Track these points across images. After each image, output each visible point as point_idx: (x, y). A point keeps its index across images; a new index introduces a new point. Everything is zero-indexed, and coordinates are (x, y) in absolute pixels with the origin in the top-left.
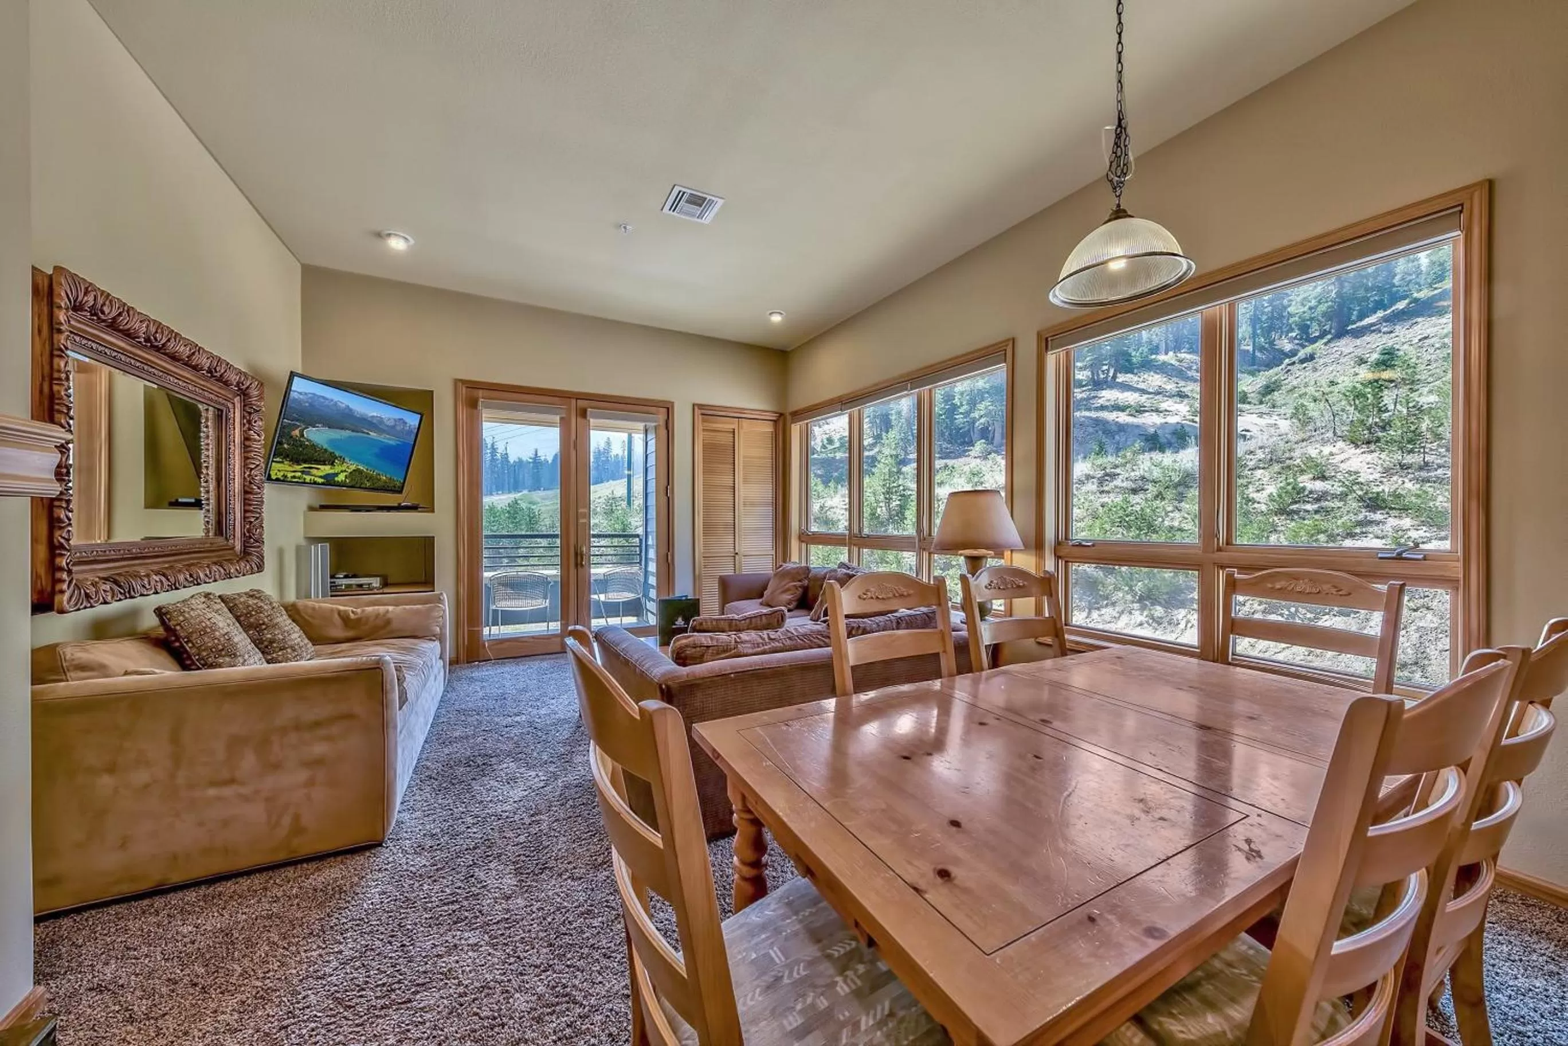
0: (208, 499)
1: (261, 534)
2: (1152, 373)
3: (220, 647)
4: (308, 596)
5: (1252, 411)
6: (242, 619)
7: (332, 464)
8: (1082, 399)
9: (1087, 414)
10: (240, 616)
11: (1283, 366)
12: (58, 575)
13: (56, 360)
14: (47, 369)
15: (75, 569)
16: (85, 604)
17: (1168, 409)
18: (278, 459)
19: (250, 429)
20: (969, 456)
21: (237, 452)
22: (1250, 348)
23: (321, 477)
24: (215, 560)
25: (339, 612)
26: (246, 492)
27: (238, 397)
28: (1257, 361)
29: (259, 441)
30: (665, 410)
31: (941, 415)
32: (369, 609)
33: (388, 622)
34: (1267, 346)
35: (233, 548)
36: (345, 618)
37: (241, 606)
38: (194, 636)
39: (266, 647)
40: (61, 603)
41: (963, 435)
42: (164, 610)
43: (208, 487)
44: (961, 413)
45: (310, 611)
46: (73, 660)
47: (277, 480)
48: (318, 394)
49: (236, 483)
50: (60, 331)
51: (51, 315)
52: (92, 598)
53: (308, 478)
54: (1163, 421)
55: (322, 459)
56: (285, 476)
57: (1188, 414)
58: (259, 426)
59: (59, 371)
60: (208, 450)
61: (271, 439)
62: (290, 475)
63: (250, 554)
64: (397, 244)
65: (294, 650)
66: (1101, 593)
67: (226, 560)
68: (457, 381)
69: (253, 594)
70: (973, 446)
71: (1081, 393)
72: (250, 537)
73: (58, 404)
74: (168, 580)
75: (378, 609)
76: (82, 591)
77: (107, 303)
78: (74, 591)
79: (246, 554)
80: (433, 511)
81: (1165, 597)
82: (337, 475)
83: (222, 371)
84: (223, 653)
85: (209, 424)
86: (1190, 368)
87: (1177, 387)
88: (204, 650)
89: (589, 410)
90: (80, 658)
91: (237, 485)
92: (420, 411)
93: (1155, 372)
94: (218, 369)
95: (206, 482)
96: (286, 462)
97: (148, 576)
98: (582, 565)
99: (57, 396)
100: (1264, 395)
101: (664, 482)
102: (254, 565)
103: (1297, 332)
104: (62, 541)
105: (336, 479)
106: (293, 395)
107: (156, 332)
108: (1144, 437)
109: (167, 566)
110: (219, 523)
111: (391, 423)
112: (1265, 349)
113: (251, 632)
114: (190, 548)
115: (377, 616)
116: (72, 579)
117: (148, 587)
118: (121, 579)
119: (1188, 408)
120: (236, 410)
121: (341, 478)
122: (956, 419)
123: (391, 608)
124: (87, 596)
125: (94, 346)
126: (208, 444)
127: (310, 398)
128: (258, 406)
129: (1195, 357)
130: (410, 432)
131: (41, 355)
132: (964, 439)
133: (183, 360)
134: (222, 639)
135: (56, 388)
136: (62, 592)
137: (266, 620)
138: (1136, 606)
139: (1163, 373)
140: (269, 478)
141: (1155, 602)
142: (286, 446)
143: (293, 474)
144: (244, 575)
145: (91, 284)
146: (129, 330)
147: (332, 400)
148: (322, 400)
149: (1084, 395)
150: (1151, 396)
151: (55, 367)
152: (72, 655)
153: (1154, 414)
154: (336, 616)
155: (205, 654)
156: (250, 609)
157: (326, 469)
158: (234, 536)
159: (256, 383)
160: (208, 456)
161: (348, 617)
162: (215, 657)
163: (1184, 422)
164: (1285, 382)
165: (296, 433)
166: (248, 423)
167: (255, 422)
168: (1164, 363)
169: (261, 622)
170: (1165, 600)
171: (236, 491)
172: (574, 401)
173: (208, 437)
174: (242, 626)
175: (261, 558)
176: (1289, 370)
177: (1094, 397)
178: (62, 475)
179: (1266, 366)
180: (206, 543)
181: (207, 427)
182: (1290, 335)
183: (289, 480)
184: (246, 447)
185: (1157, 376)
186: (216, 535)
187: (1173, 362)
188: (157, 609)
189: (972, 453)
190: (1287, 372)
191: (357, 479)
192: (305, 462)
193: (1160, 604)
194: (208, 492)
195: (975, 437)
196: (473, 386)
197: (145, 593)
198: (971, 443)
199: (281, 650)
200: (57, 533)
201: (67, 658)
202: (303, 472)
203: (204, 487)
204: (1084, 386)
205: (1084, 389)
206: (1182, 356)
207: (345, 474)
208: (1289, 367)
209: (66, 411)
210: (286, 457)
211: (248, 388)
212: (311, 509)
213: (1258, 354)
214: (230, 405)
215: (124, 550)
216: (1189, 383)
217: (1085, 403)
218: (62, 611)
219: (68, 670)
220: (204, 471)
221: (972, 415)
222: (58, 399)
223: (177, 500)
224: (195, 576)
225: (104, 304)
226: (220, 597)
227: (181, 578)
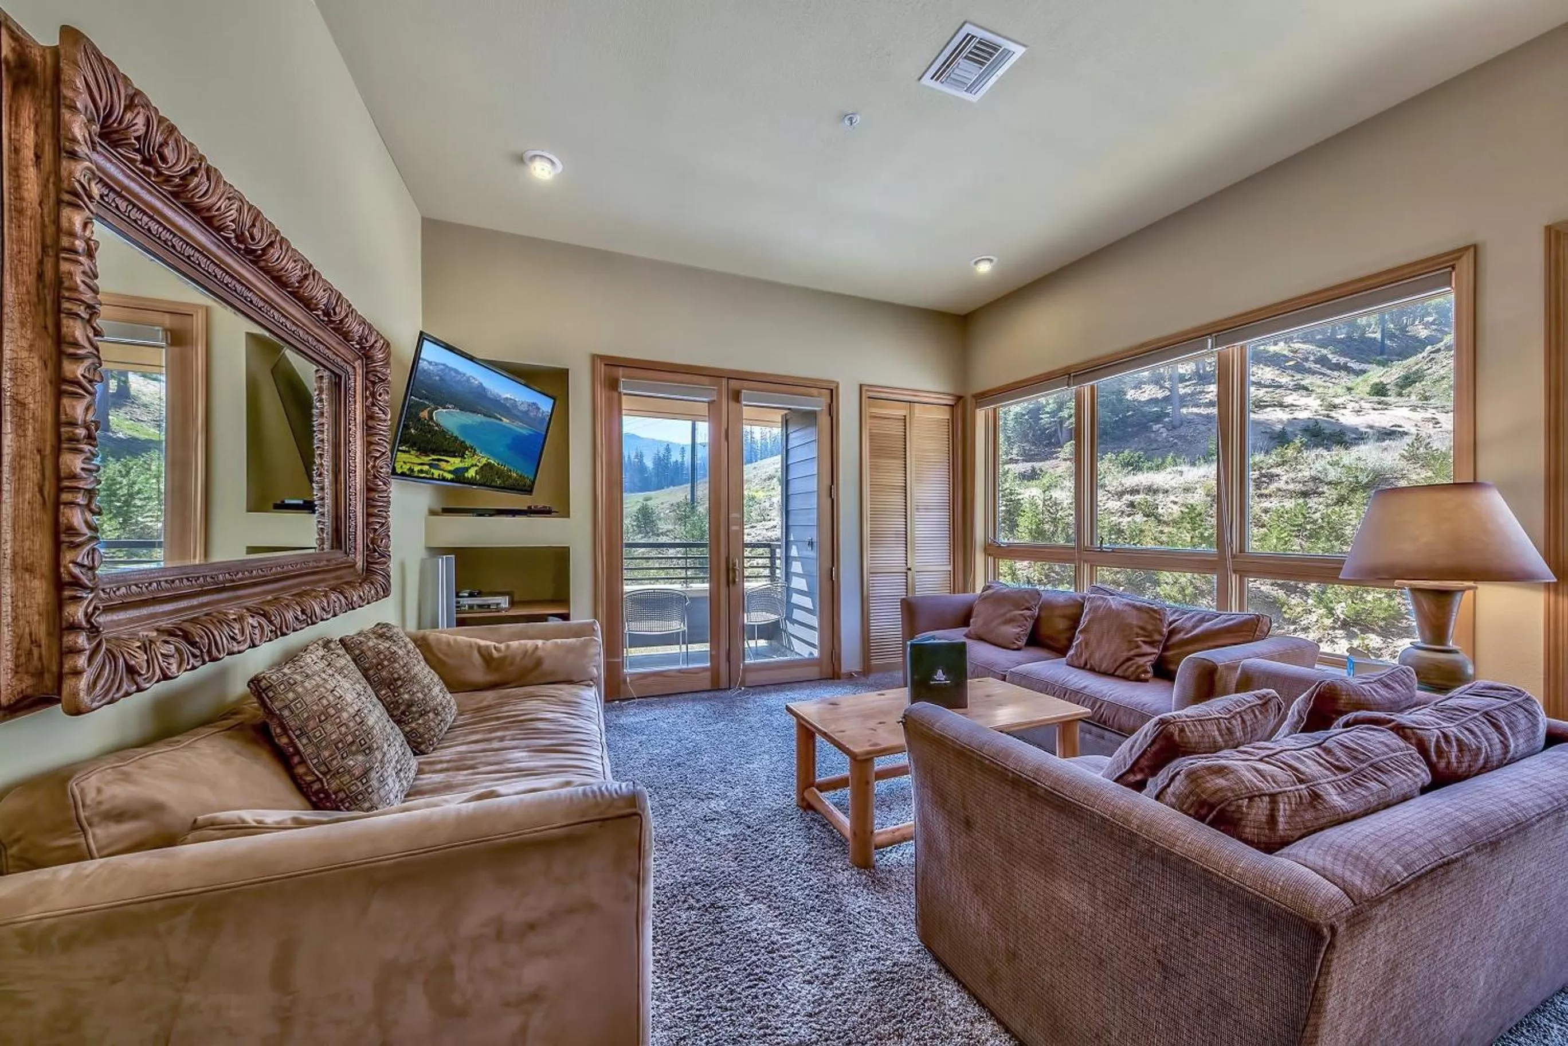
0: (322, 499)
1: (387, 547)
2: (1261, 366)
3: (350, 739)
4: (435, 625)
5: (1401, 404)
6: (371, 672)
7: (463, 456)
8: (1186, 395)
9: (1195, 410)
10: (369, 669)
11: (1425, 354)
12: (69, 639)
13: (66, 212)
14: (51, 229)
15: (102, 619)
16: (125, 687)
17: (1295, 403)
18: (403, 448)
19: (373, 404)
20: (1057, 458)
21: (359, 435)
22: (1378, 336)
23: (450, 472)
24: (333, 582)
25: (479, 648)
26: (369, 490)
27: (360, 361)
28: (1387, 351)
29: (385, 420)
30: (829, 391)
31: (1024, 415)
32: (514, 644)
33: (539, 662)
34: (1397, 333)
35: (353, 565)
36: (486, 657)
37: (369, 654)
38: (312, 724)
39: (403, 713)
40: (75, 694)
41: (1050, 436)
42: (263, 683)
43: (322, 482)
44: (1048, 413)
45: (444, 647)
46: (100, 803)
47: (403, 474)
48: (450, 365)
49: (358, 477)
50: (73, 155)
51: (57, 123)
52: (140, 675)
53: (436, 473)
54: (1290, 417)
55: (451, 449)
56: (411, 470)
57: (1320, 408)
58: (385, 401)
59: (72, 234)
60: (322, 432)
61: (397, 417)
62: (417, 468)
63: (375, 573)
64: (542, 171)
65: (437, 714)
66: (1286, 616)
67: (347, 583)
68: (594, 357)
69: (382, 632)
70: (1062, 447)
71: (1184, 388)
72: (375, 551)
73: (69, 299)
74: (271, 622)
75: (526, 645)
76: (121, 660)
77: (172, 143)
78: (104, 664)
79: (369, 571)
80: (568, 516)
81: (1382, 624)
82: (467, 469)
83: (343, 314)
84: (354, 748)
85: (324, 396)
86: (1307, 360)
87: (1293, 380)
88: (326, 748)
89: (743, 391)
90: (114, 797)
91: (358, 481)
92: (554, 395)
93: (1266, 365)
94: (338, 310)
95: (320, 475)
96: (413, 452)
97: (240, 619)
98: (734, 582)
99: (66, 284)
100: (1402, 387)
101: (827, 481)
102: (380, 589)
103: (1435, 316)
104: (76, 571)
105: (466, 475)
106: (423, 364)
107: (253, 225)
108: (1268, 436)
109: (270, 598)
110: (337, 530)
111: (524, 408)
112: (1396, 337)
113: (383, 692)
114: (301, 569)
115: (525, 653)
116: (99, 644)
117: (239, 638)
118: (196, 631)
119: (1319, 402)
120: (358, 378)
121: (471, 473)
122: (1042, 419)
123: (540, 643)
124: (131, 670)
125: (154, 227)
126: (323, 424)
127: (442, 370)
128: (383, 374)
129: (1311, 347)
130: (543, 419)
131: (40, 204)
132: (1050, 440)
133: (291, 285)
134: (351, 724)
135: (65, 267)
136: (77, 673)
137: (402, 672)
138: (1340, 633)
139: (1275, 365)
140: (394, 472)
141: (1366, 629)
142: (413, 431)
143: (420, 467)
144: (368, 603)
145: (138, 93)
146: (209, 209)
147: (464, 375)
148: (454, 374)
149: (1188, 390)
150: (1271, 389)
151: (65, 224)
152: (99, 791)
153: (1278, 409)
154: (476, 654)
155: (326, 754)
156: (382, 657)
157: (455, 462)
158: (355, 549)
159: (382, 342)
160: (322, 441)
161: (490, 655)
162: (343, 758)
163: (1318, 417)
164: (1429, 371)
165: (424, 414)
166: (371, 396)
167: (380, 395)
168: (1276, 354)
169: (396, 676)
170: (1381, 627)
171: (358, 486)
172: (724, 381)
173: (322, 414)
174: (371, 684)
175: (387, 577)
176: (1433, 359)
177: (1200, 392)
178: (78, 441)
179: (1397, 355)
180: (320, 561)
181: (321, 400)
182: (1426, 319)
183: (416, 474)
184: (369, 428)
185: (1268, 369)
186: (332, 548)
187: (1286, 353)
188: (252, 681)
189: (1062, 455)
190: (1430, 361)
191: (489, 479)
192: (434, 452)
193: (1373, 631)
194: (322, 489)
195: (1063, 436)
196: (612, 363)
197: (236, 649)
198: (1059, 445)
199: (421, 715)
200: (68, 556)
201: (88, 802)
202: (431, 465)
203: (317, 483)
204: (1187, 380)
205: (1188, 383)
206: (1297, 346)
207: (476, 468)
208: (1432, 355)
209: (86, 316)
210: (413, 445)
211: (372, 346)
212: (433, 513)
213: (1388, 342)
214: (350, 370)
215: (205, 577)
216: (1307, 375)
217: (1189, 398)
218: (76, 711)
219: (90, 825)
220: (317, 461)
221: (1061, 414)
222: (69, 289)
223: (283, 502)
224: (308, 612)
225: (164, 144)
226: (341, 640)
227: (289, 616)
